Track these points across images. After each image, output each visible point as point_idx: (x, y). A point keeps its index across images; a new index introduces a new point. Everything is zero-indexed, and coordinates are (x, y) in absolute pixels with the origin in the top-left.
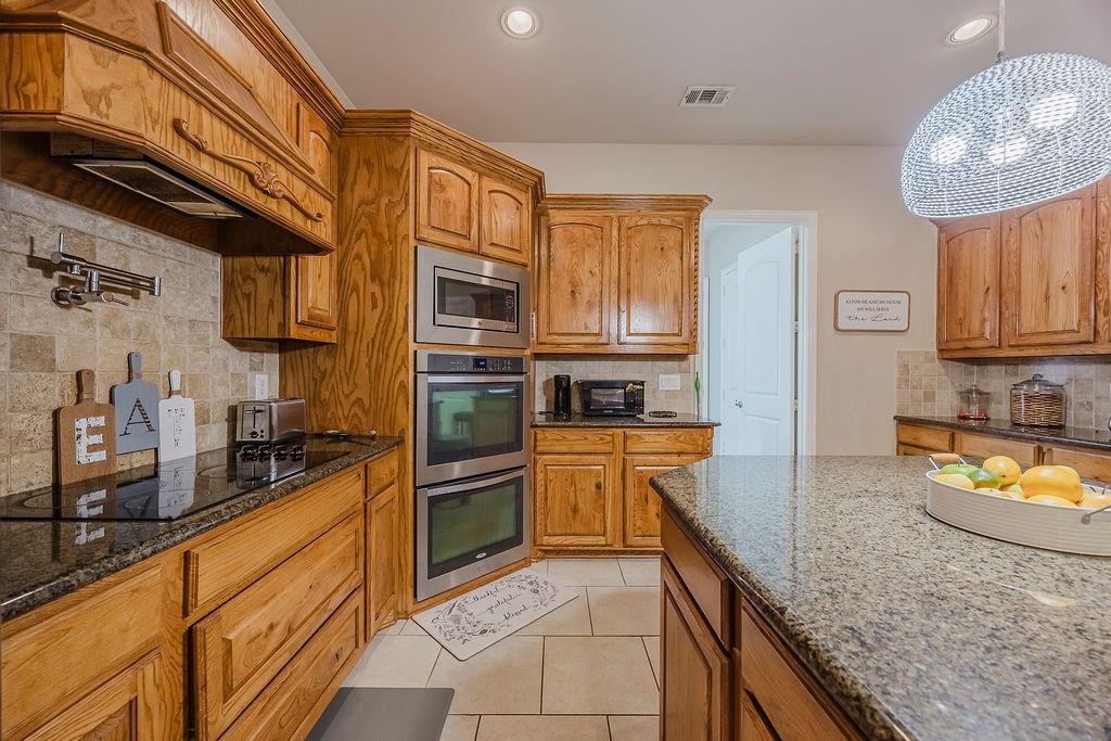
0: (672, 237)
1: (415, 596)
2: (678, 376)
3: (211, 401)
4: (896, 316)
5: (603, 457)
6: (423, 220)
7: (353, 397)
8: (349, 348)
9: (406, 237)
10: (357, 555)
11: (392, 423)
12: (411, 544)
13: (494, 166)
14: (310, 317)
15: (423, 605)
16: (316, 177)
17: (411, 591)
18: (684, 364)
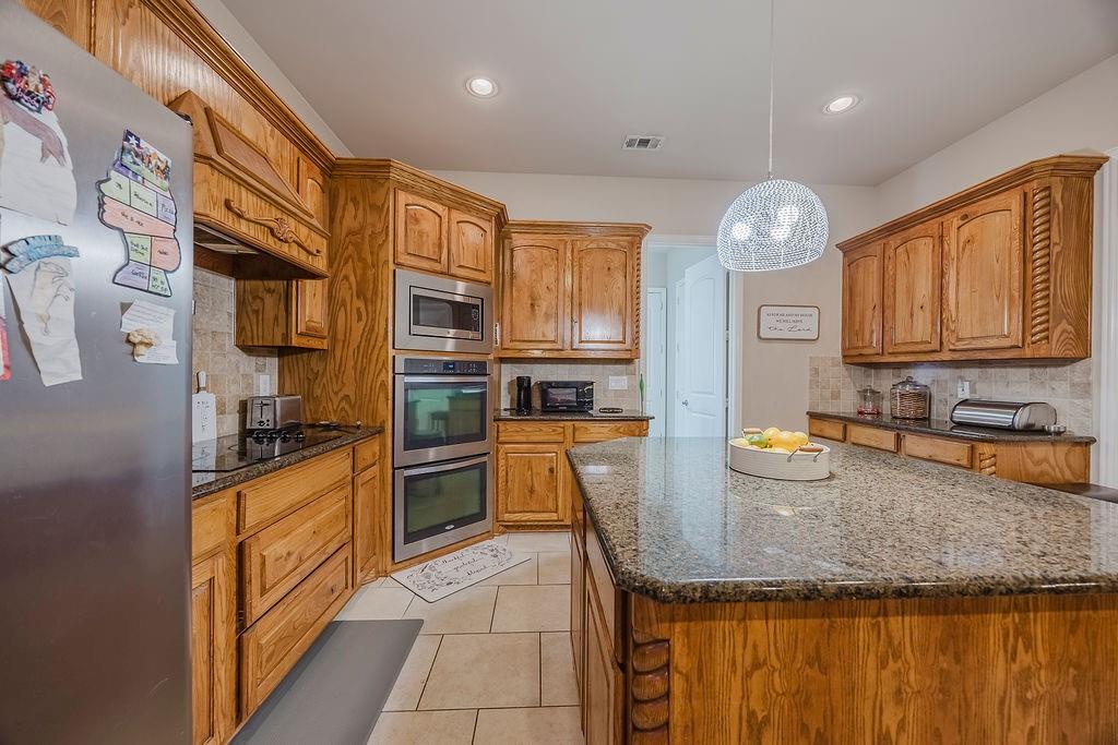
0: (617, 260)
1: (393, 558)
2: (625, 378)
3: (227, 396)
4: (808, 327)
5: (555, 446)
6: (401, 248)
7: (341, 395)
8: (338, 355)
9: (386, 262)
10: (347, 516)
11: (374, 415)
12: (390, 515)
13: (461, 201)
14: (308, 328)
15: (400, 565)
16: (315, 222)
17: (389, 554)
18: (630, 367)
